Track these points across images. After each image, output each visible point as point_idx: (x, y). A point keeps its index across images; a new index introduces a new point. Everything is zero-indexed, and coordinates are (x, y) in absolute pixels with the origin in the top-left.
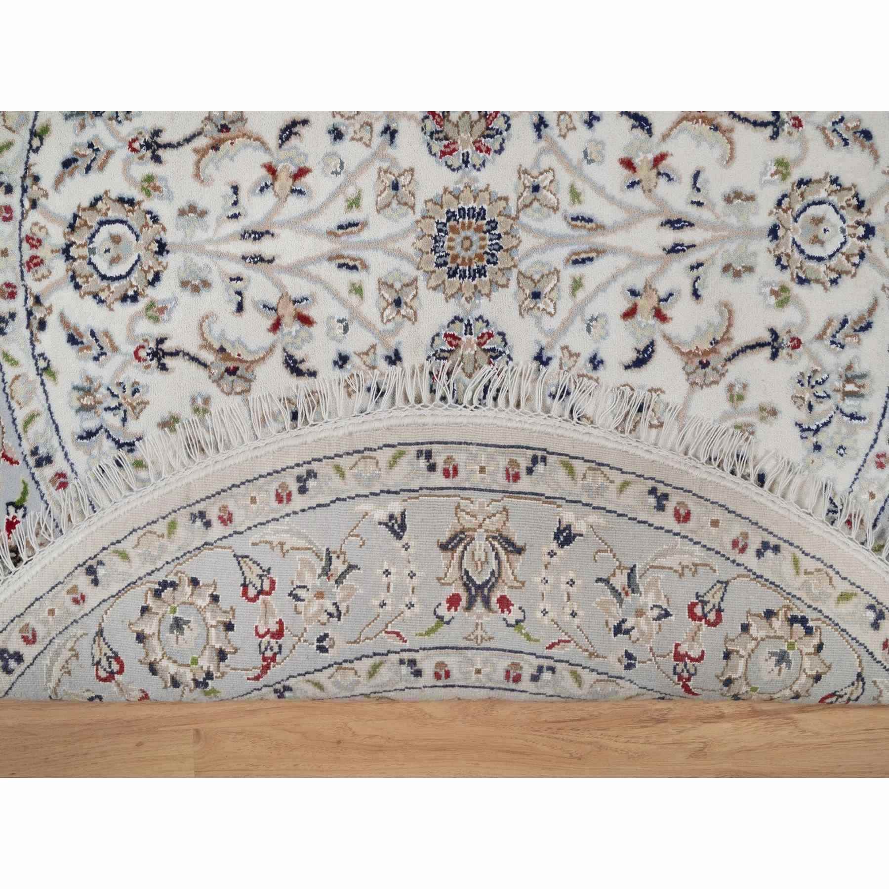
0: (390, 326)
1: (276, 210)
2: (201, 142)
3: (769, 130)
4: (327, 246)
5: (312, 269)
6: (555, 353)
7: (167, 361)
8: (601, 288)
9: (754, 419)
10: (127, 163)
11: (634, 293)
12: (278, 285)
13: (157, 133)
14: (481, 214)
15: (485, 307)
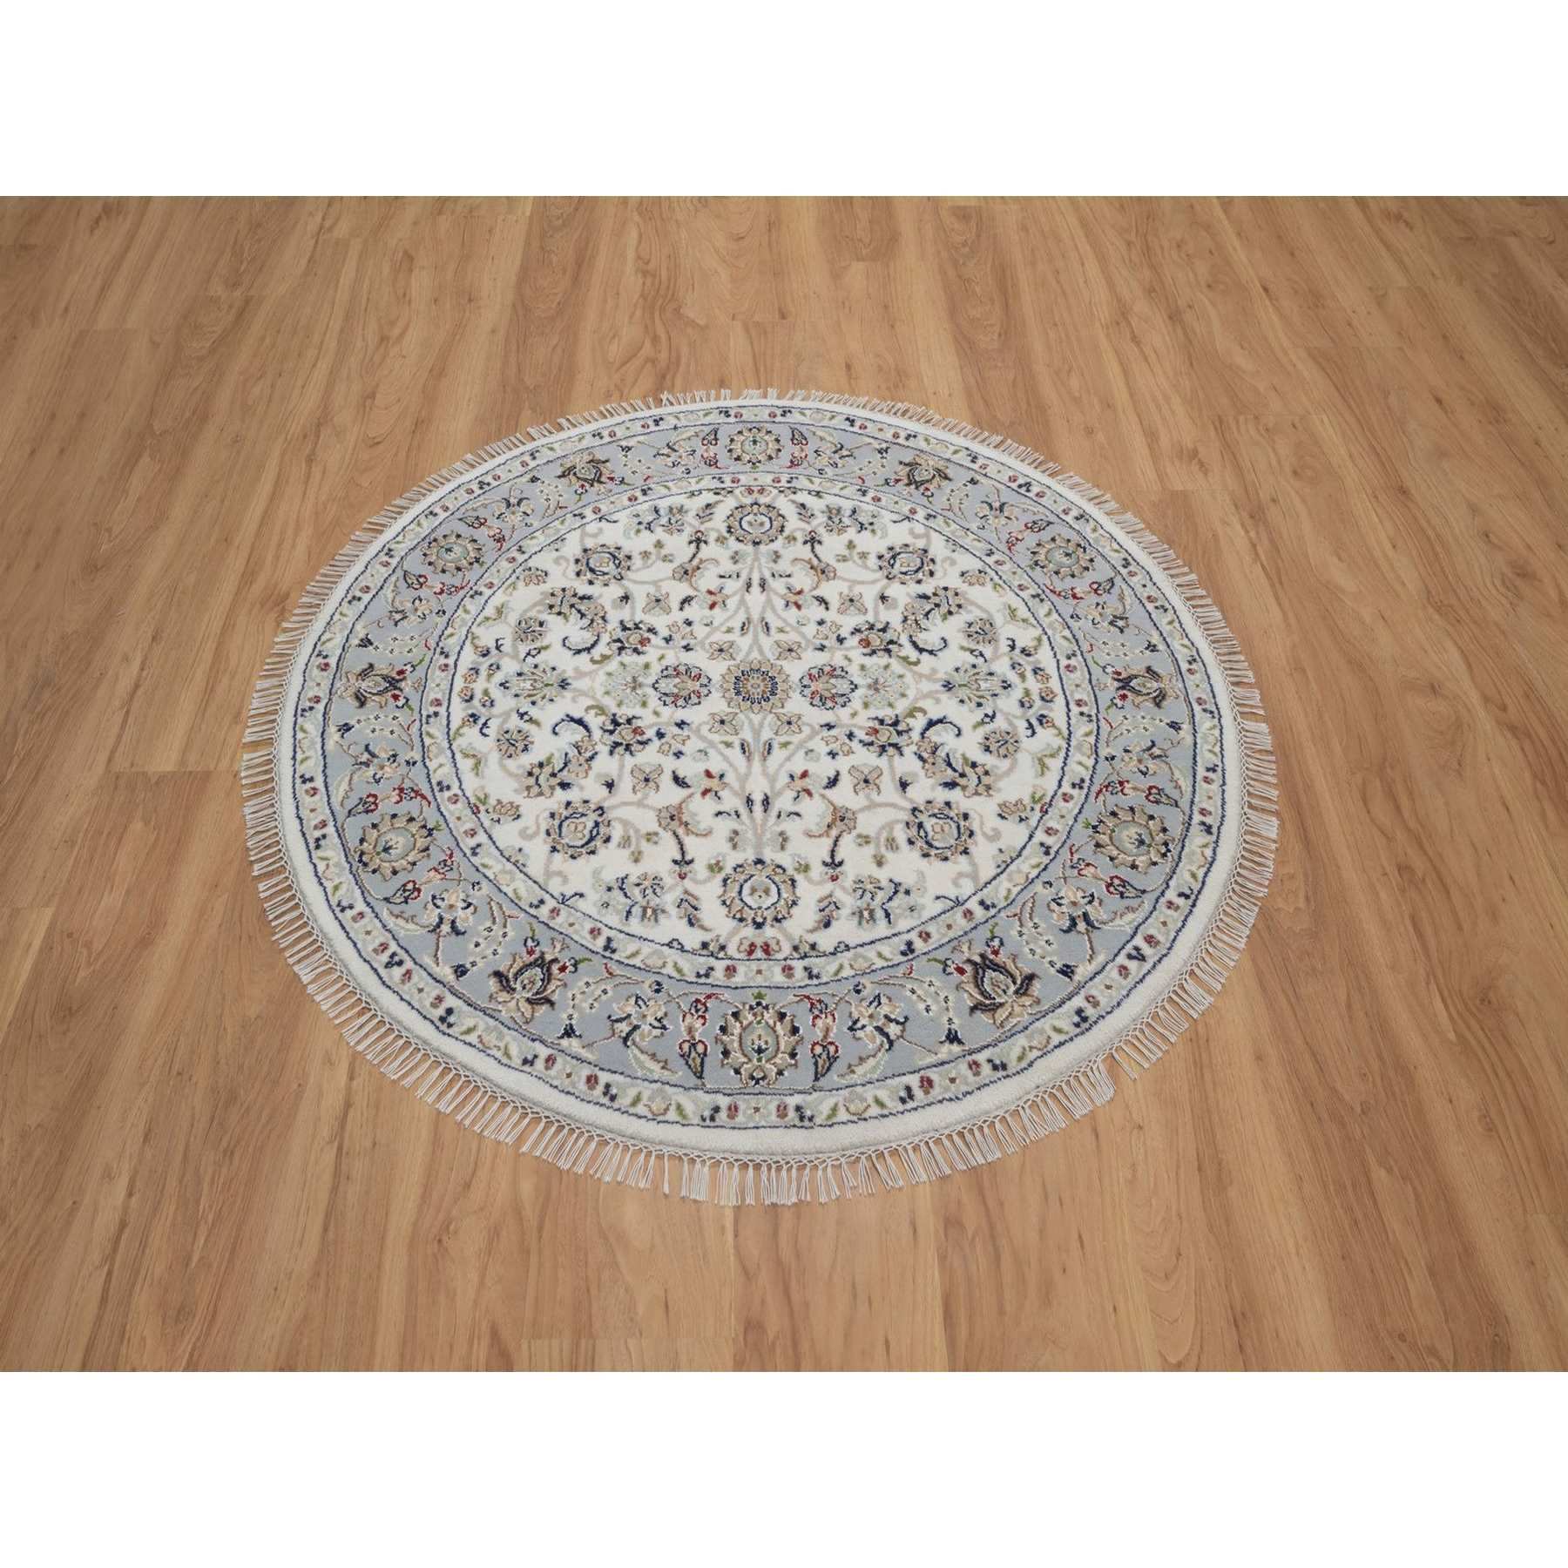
0: (707, 647)
1: (777, 594)
2: (815, 562)
3: (829, 860)
4: (755, 617)
5: (743, 609)
6: (686, 732)
7: (694, 545)
8: (726, 758)
9: (632, 848)
10: (803, 530)
11: (722, 776)
12: (735, 594)
13: (820, 542)
14: (773, 693)
15: (716, 695)
